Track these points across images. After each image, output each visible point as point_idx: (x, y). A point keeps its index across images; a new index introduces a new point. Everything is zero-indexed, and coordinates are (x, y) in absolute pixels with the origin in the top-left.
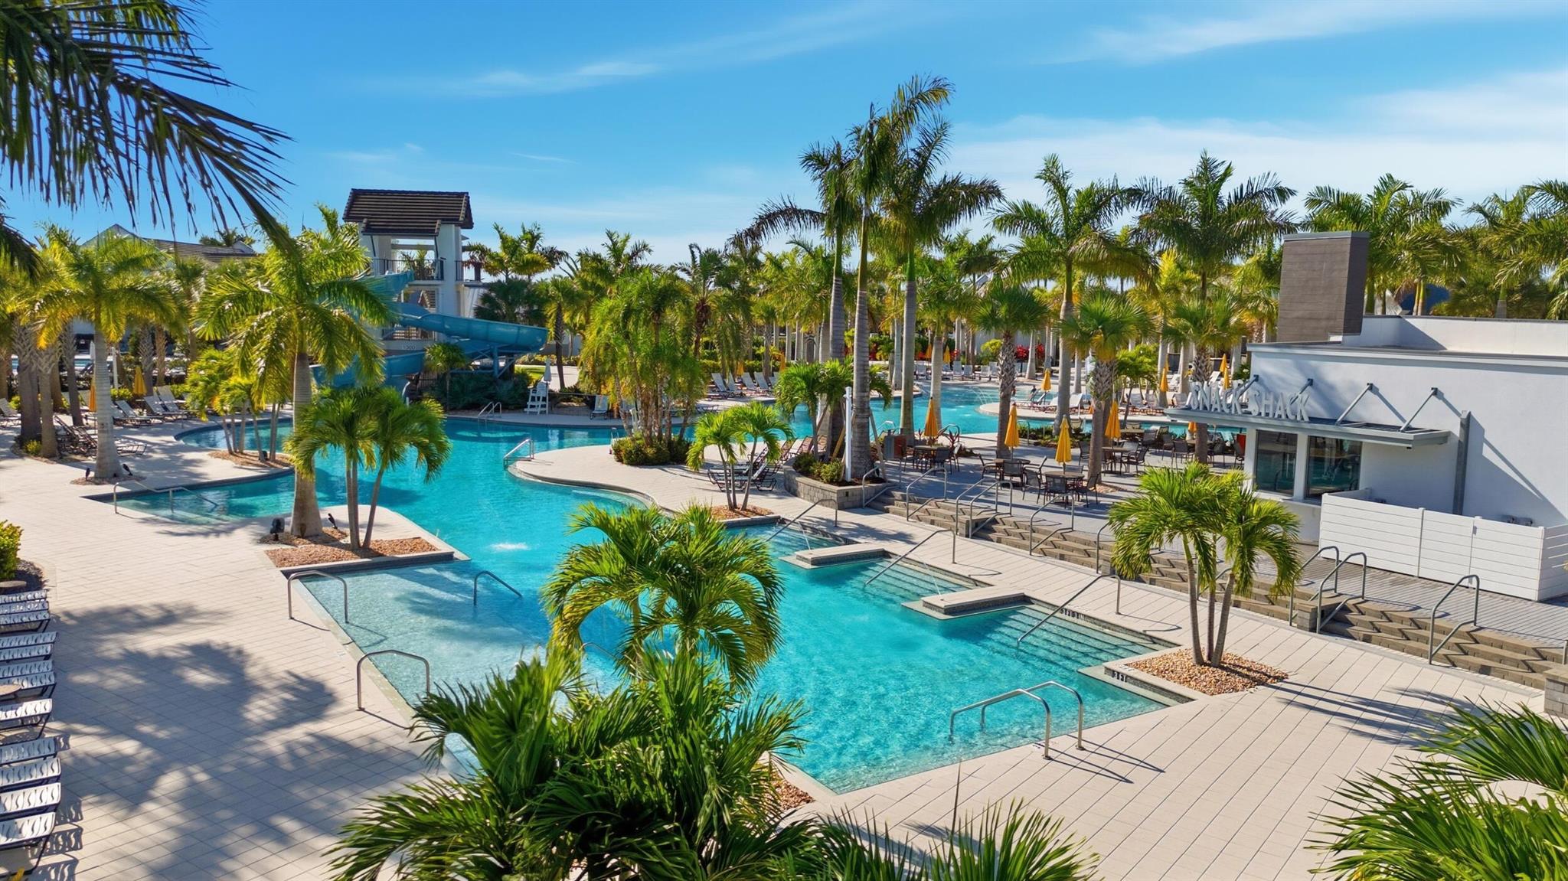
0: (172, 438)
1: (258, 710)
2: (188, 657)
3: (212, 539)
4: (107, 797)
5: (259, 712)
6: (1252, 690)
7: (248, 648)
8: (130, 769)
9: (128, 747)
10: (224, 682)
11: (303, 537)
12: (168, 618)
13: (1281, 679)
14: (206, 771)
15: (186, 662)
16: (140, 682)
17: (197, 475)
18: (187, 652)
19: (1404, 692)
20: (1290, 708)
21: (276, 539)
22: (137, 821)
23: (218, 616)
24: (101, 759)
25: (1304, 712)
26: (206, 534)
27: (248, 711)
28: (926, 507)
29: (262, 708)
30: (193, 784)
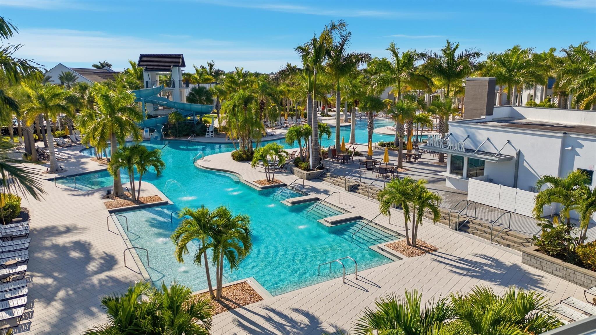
0: (78, 152)
1: (92, 267)
2: (73, 246)
3: (86, 197)
4: (42, 300)
5: (93, 268)
6: (423, 255)
7: (92, 243)
8: (50, 289)
9: (50, 281)
10: (82, 256)
11: (117, 196)
12: (68, 230)
13: (435, 251)
14: (72, 290)
15: (72, 248)
16: (56, 256)
17: (85, 169)
18: (72, 244)
19: (476, 255)
20: (434, 262)
21: (108, 197)
22: (50, 308)
23: (84, 229)
24: (41, 286)
25: (438, 263)
26: (84, 195)
27: (89, 267)
28: (337, 179)
29: (94, 266)
30: (68, 295)
